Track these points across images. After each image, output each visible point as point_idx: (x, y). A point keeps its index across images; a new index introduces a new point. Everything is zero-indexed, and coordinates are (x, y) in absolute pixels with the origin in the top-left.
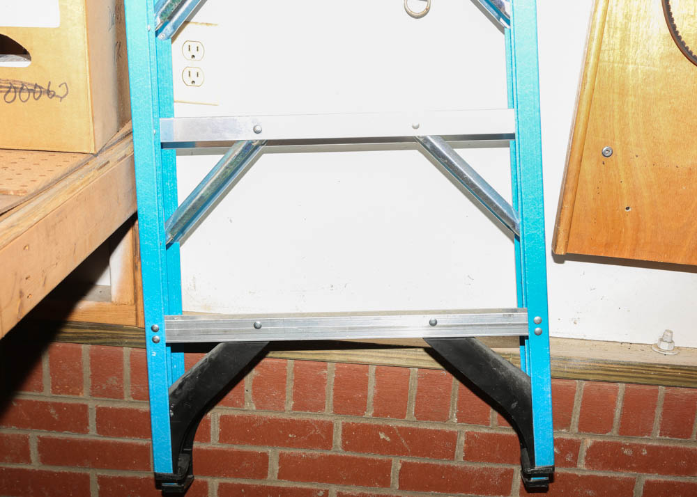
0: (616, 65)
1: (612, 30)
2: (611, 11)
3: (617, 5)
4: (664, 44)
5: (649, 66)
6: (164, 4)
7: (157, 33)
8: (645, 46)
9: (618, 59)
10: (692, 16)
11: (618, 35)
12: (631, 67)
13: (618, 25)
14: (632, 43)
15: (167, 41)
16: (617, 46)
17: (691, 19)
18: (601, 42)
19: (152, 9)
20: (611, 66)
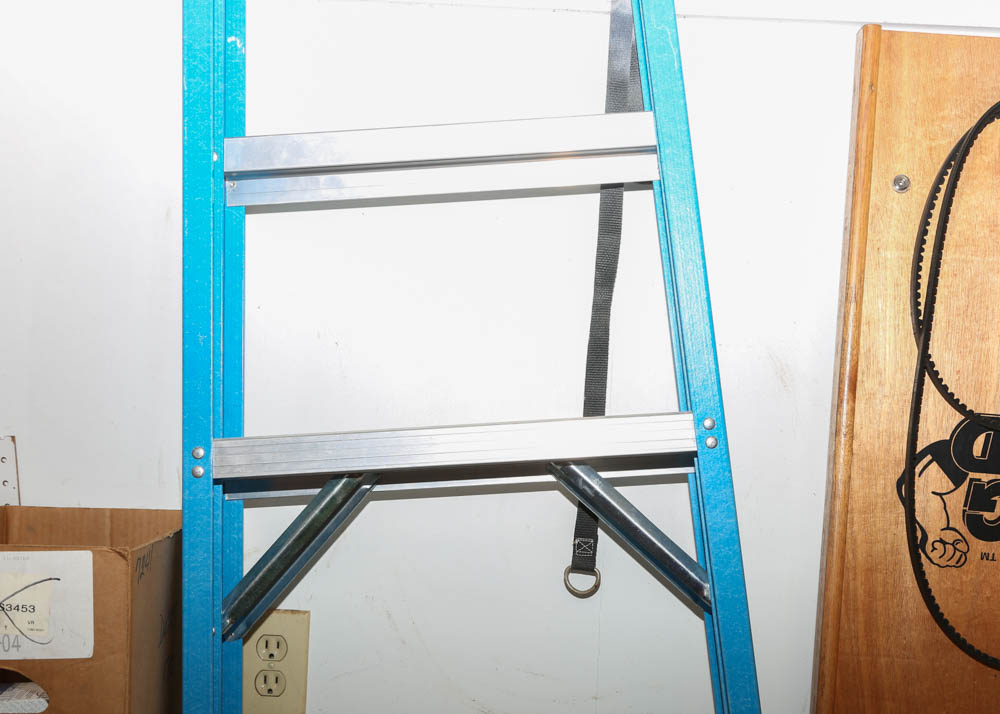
0: (862, 659)
1: (852, 612)
2: (848, 587)
3: (854, 579)
4: (926, 629)
5: (908, 658)
6: (236, 599)
7: (224, 639)
8: (899, 631)
9: (865, 649)
10: (958, 591)
11: (861, 618)
12: (883, 660)
13: (860, 605)
14: (881, 629)
15: (236, 642)
16: (861, 633)
17: (959, 595)
18: (838, 629)
19: (219, 602)
20: (856, 661)
